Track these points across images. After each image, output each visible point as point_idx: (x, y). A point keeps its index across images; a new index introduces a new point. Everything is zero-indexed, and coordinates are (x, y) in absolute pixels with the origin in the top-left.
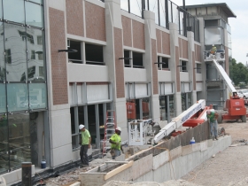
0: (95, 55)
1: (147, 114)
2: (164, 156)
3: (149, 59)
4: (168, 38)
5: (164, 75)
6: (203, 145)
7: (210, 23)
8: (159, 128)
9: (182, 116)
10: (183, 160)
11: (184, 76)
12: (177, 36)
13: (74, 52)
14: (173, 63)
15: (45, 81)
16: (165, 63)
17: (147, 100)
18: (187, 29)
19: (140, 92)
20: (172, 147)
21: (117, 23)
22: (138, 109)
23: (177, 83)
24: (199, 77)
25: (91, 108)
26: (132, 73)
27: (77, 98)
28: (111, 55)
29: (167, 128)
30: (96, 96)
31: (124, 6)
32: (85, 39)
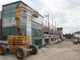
0: (47, 33)
1: (53, 40)
2: (55, 45)
3: (53, 34)
4: (56, 31)
5: (55, 36)
6: (60, 44)
7: (60, 30)
8: (54, 42)
9: (57, 40)
10: (57, 45)
11: (57, 36)
12: (57, 31)
13: (45, 33)
14: (56, 34)
15: (42, 36)
16: (55, 34)
17: (53, 38)
18: (58, 30)
19: (52, 37)
20: (56, 44)
21: (50, 30)
22: (52, 39)
23: (57, 37)
24: (59, 36)
25: (47, 39)
26: (51, 35)
27: (45, 38)
28: (49, 33)
29: (55, 42)
30: (47, 38)
31: (51, 28)
32: (46, 31)
